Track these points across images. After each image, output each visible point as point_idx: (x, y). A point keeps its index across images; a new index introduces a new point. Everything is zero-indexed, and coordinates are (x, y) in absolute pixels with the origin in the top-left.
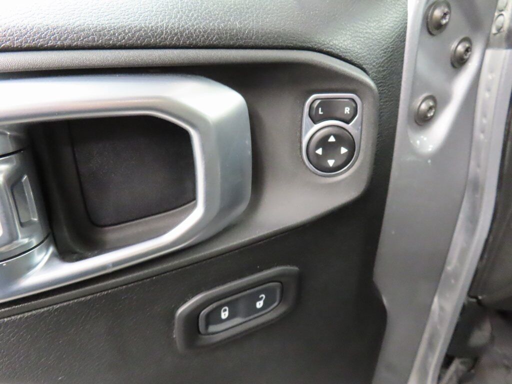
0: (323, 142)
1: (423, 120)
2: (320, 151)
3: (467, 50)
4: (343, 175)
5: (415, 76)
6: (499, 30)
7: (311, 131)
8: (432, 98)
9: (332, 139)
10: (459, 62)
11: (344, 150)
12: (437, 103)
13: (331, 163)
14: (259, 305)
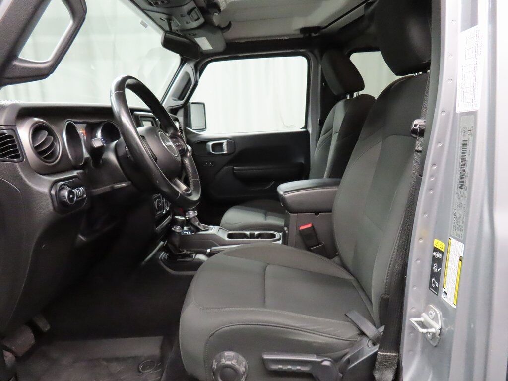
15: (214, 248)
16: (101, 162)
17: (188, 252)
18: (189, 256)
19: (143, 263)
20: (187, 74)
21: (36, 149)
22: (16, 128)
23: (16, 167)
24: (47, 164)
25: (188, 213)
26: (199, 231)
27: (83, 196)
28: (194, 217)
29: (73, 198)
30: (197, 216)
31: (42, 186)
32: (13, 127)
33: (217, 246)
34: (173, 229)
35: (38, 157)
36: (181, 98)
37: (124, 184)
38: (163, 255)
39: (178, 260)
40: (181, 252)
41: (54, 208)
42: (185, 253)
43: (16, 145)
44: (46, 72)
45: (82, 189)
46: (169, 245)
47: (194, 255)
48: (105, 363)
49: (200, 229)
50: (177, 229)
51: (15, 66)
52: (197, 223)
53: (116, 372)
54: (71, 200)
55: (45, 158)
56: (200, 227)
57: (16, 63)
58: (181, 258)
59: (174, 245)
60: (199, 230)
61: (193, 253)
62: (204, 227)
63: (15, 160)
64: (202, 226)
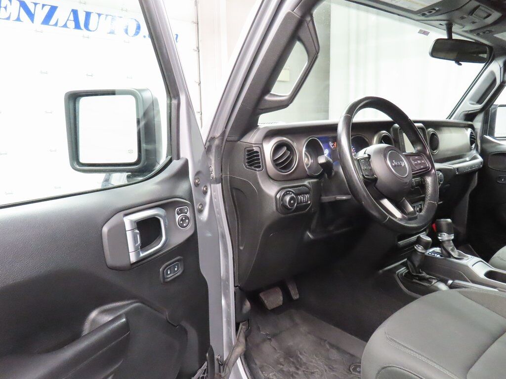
0: (182, 220)
1: (201, 211)
2: (181, 222)
3: (207, 189)
4: (188, 227)
5: (196, 199)
6: (213, 178)
7: (178, 217)
8: (200, 204)
9: (184, 218)
10: (205, 193)
11: (187, 221)
12: (203, 205)
13: (185, 225)
14: (176, 269)
15: (457, 281)
16: (333, 174)
17: (428, 276)
18: (428, 280)
19: (381, 271)
20: (492, 73)
21: (275, 162)
22: (262, 146)
23: (256, 175)
24: (281, 173)
25: (441, 235)
26: (450, 257)
27: (307, 202)
28: (449, 241)
29: (294, 203)
30: (453, 240)
31: (271, 190)
32: (260, 146)
33: (466, 281)
34: (415, 247)
35: (275, 168)
36: (479, 102)
37: (344, 198)
38: (403, 270)
39: (414, 280)
40: (420, 273)
41: (277, 209)
42: (424, 276)
43: (259, 159)
44: (285, 103)
45: (307, 196)
46: (409, 263)
47: (434, 281)
48: (328, 346)
49: (452, 256)
50: (420, 249)
51: (266, 101)
52: (449, 249)
53: (333, 359)
54: (291, 205)
55: (280, 168)
56: (452, 253)
57: (267, 98)
58: (418, 280)
59: (414, 265)
60: (450, 255)
61: (435, 279)
62: (460, 255)
63: (257, 169)
64: (455, 253)
